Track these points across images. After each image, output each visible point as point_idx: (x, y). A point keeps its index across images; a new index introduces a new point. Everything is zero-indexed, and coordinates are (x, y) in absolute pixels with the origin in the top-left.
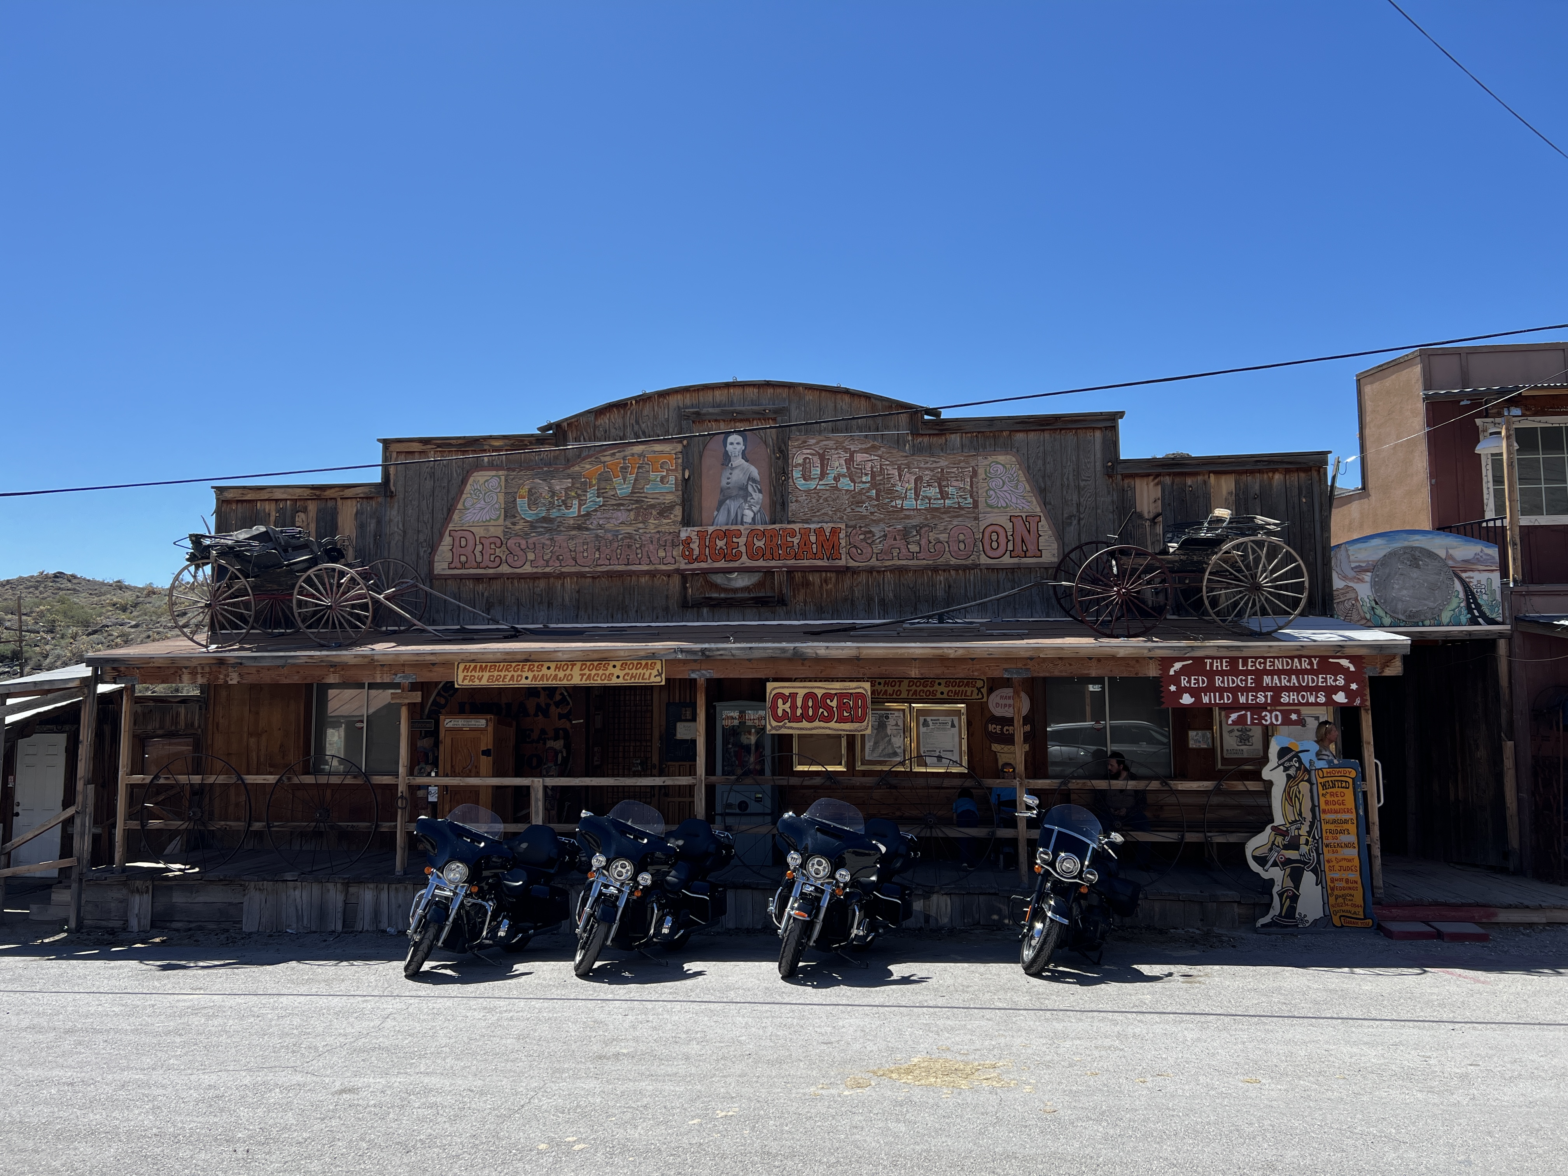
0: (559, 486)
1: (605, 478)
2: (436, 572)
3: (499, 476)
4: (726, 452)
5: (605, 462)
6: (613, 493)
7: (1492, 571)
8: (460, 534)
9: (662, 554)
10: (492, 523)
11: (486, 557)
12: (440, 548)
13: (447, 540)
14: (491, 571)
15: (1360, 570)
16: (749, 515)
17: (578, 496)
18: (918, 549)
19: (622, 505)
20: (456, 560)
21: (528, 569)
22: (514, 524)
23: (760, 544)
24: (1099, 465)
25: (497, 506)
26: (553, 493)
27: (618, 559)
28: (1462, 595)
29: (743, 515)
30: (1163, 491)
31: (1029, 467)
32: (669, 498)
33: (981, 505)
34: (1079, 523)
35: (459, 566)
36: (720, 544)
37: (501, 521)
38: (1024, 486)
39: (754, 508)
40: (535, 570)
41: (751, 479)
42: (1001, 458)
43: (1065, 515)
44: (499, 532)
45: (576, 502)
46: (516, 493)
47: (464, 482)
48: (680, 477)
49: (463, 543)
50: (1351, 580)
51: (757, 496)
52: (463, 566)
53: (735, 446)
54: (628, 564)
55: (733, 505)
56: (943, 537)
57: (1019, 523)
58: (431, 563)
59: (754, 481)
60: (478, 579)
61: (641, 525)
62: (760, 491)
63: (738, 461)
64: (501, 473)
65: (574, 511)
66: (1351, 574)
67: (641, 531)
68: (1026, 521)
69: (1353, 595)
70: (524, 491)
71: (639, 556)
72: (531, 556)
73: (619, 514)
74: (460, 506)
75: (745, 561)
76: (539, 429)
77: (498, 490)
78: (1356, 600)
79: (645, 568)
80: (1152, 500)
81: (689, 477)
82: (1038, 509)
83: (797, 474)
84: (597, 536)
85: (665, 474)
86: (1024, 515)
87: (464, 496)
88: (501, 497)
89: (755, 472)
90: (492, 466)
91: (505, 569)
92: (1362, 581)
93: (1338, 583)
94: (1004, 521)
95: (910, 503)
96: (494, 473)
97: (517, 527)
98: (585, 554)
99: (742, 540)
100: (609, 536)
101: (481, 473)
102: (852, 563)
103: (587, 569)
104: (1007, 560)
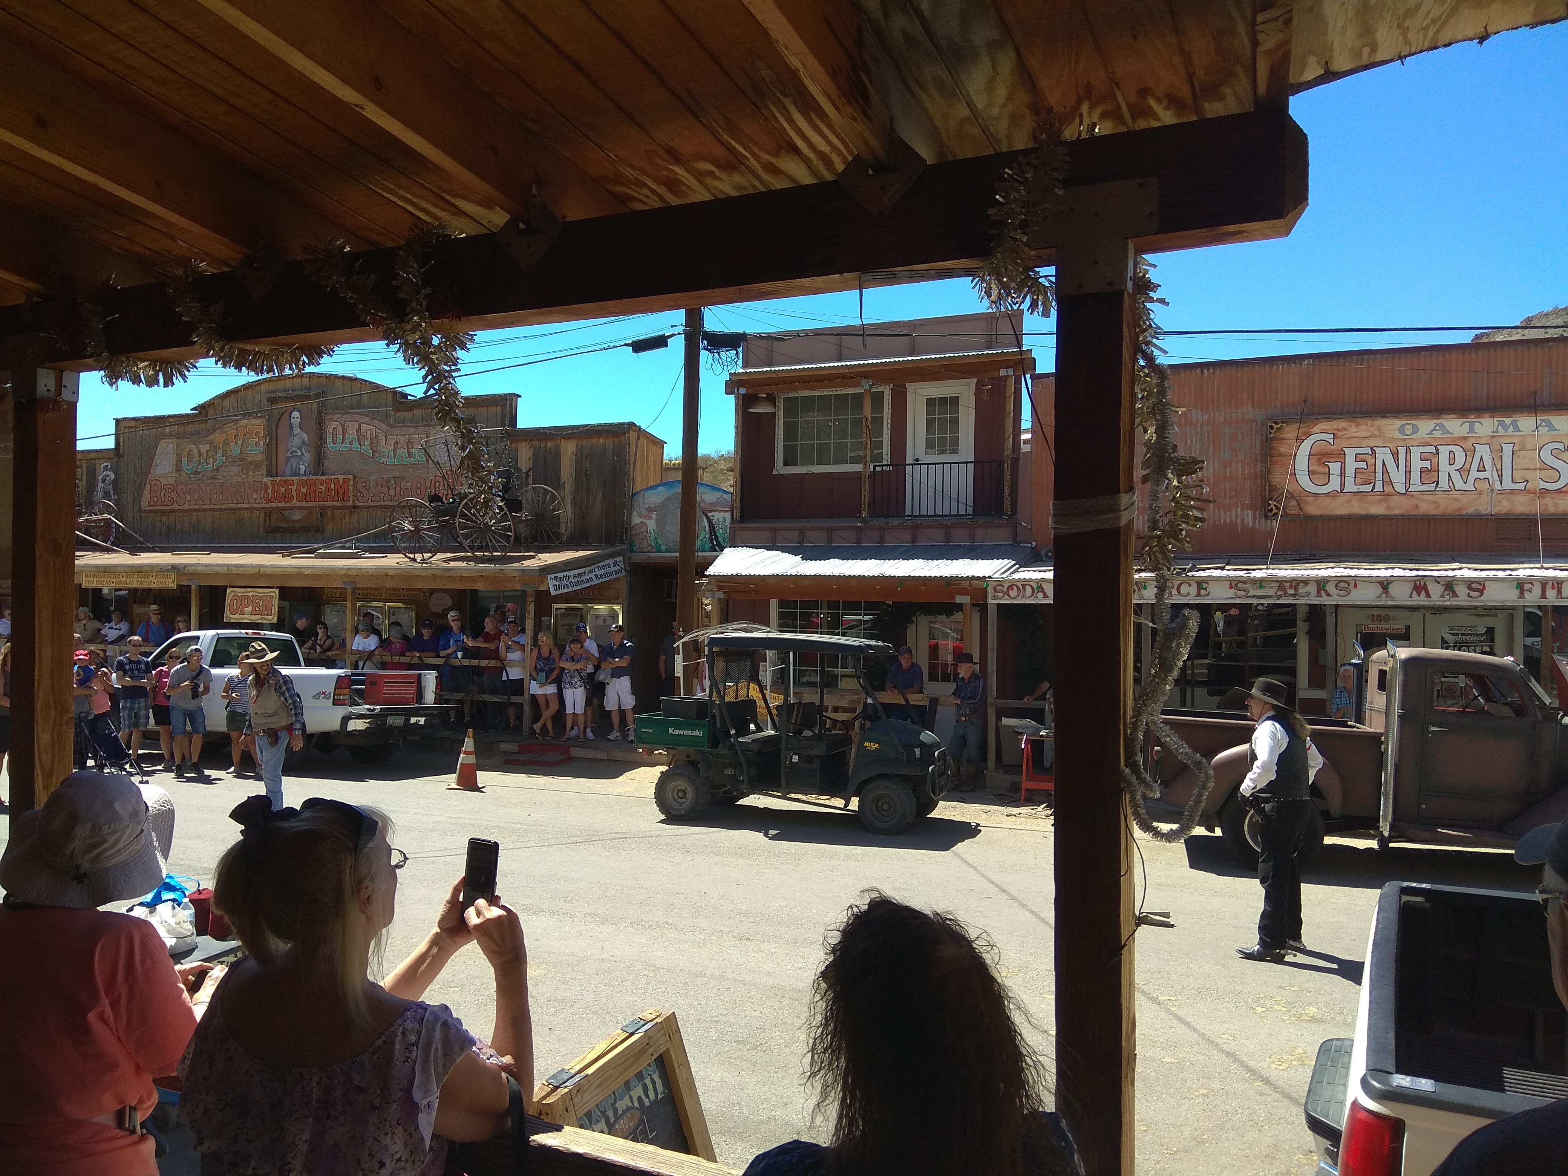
0: (204, 448)
1: (226, 444)
2: (143, 508)
3: (173, 444)
4: (291, 424)
5: (227, 432)
6: (230, 454)
7: (726, 511)
8: (154, 482)
9: (255, 496)
10: (170, 475)
11: (167, 498)
12: (145, 492)
13: (148, 486)
14: (168, 508)
15: (650, 510)
16: (303, 468)
17: (213, 456)
18: (392, 494)
19: (235, 462)
20: (152, 500)
21: (186, 506)
22: (180, 475)
23: (304, 490)
25: (172, 463)
26: (200, 454)
27: (232, 500)
28: (707, 529)
29: (299, 469)
30: (534, 451)
32: (260, 457)
33: (430, 462)
35: (153, 504)
36: (282, 490)
37: (174, 474)
39: (305, 464)
40: (190, 507)
41: (304, 443)
42: (444, 428)
44: (172, 481)
45: (211, 460)
46: (182, 454)
47: (157, 447)
48: (266, 442)
49: (155, 488)
50: (645, 517)
51: (307, 455)
52: (155, 504)
53: (296, 419)
54: (237, 503)
55: (294, 462)
57: (451, 475)
58: (140, 503)
59: (306, 444)
60: (163, 512)
61: (244, 476)
62: (309, 452)
63: (297, 430)
64: (174, 441)
65: (210, 466)
66: (644, 512)
67: (244, 480)
68: (455, 473)
69: (644, 529)
70: (185, 453)
71: (243, 497)
72: (188, 498)
73: (233, 468)
74: (154, 464)
75: (295, 503)
76: (191, 410)
77: (173, 452)
78: (647, 533)
79: (247, 506)
80: (527, 459)
81: (271, 442)
83: (329, 439)
84: (222, 484)
85: (257, 440)
86: (455, 469)
87: (156, 456)
88: (174, 457)
89: (306, 438)
90: (170, 436)
91: (175, 506)
92: (651, 518)
93: (636, 520)
95: (392, 460)
96: (170, 441)
97: (182, 477)
98: (215, 496)
99: (294, 488)
100: (228, 483)
101: (164, 441)
102: (357, 504)
103: (217, 507)
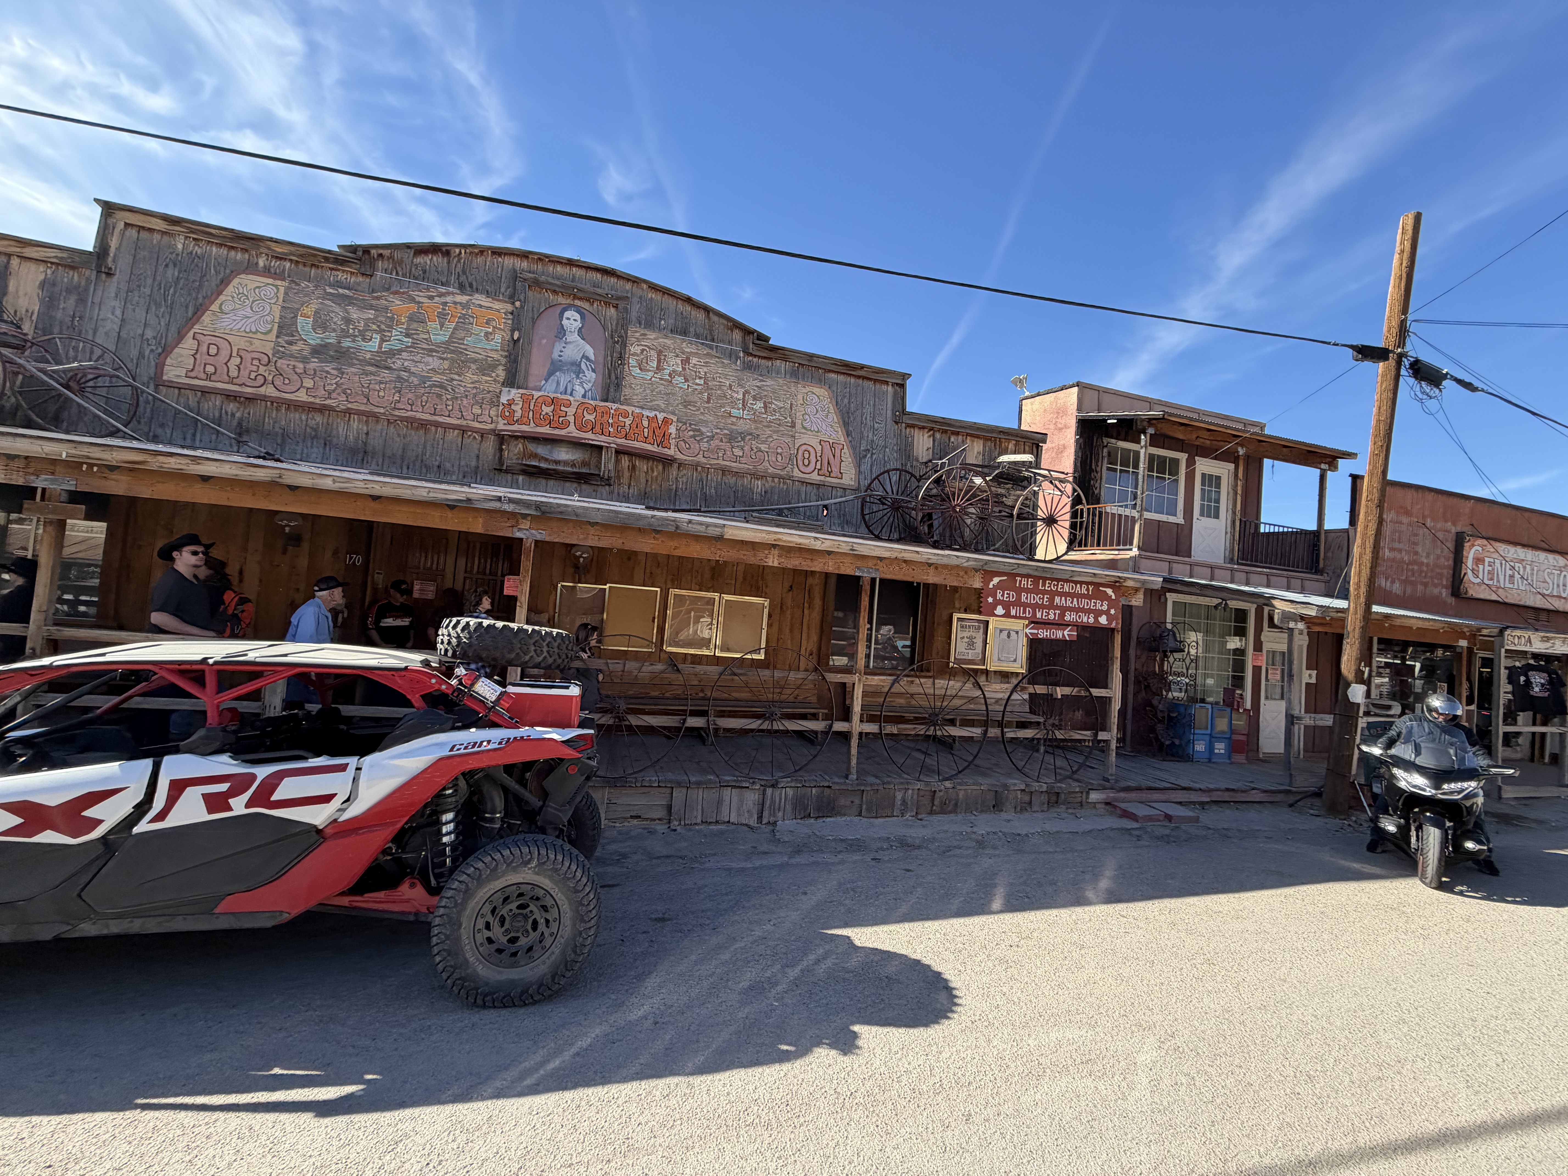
0: (359, 314)
1: (417, 319)
2: (165, 378)
3: (276, 286)
4: (562, 326)
5: (419, 302)
6: (425, 337)
8: (208, 340)
9: (477, 411)
10: (259, 336)
11: (245, 373)
12: (176, 350)
13: (189, 343)
14: (249, 390)
17: (380, 331)
18: (741, 454)
19: (435, 351)
20: (199, 369)
21: (302, 396)
22: (290, 343)
23: (590, 418)
24: (889, 413)
25: (268, 318)
26: (348, 320)
27: (423, 406)
29: (573, 389)
30: (934, 443)
31: (837, 402)
32: (493, 356)
33: (798, 426)
34: (872, 457)
35: (203, 376)
36: (546, 409)
37: (272, 336)
38: (833, 417)
39: (585, 385)
40: (312, 400)
41: (585, 357)
42: (816, 390)
43: (862, 448)
44: (266, 347)
45: (377, 336)
46: (299, 309)
47: (225, 282)
48: (507, 338)
49: (213, 350)
51: (591, 376)
52: (209, 377)
53: (572, 321)
54: (434, 414)
55: (563, 378)
56: (763, 447)
57: (827, 447)
58: (160, 367)
60: (230, 396)
61: (456, 377)
63: (573, 337)
64: (279, 283)
65: (374, 344)
67: (455, 382)
68: (832, 447)
70: (309, 310)
71: (450, 408)
72: (308, 383)
73: (430, 359)
74: (215, 307)
75: (571, 434)
76: (339, 247)
77: (273, 301)
79: (455, 422)
80: (925, 448)
81: (519, 339)
82: (842, 439)
83: (633, 362)
84: (399, 377)
85: (490, 330)
86: (831, 441)
87: (222, 298)
88: (277, 311)
89: (590, 352)
90: (267, 272)
91: (269, 391)
94: (814, 442)
95: (737, 412)
96: (270, 281)
97: (294, 348)
98: (382, 394)
99: (571, 411)
100: (416, 381)
101: (250, 277)
102: (679, 456)
103: (382, 411)
104: (815, 477)
